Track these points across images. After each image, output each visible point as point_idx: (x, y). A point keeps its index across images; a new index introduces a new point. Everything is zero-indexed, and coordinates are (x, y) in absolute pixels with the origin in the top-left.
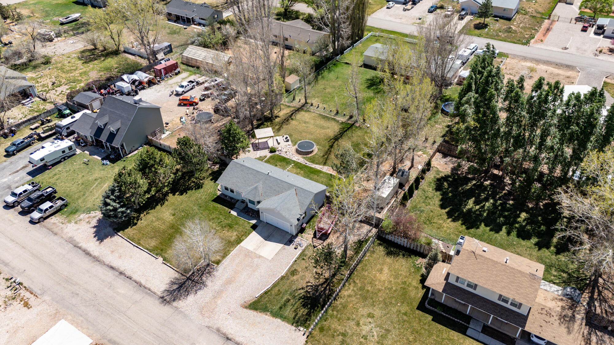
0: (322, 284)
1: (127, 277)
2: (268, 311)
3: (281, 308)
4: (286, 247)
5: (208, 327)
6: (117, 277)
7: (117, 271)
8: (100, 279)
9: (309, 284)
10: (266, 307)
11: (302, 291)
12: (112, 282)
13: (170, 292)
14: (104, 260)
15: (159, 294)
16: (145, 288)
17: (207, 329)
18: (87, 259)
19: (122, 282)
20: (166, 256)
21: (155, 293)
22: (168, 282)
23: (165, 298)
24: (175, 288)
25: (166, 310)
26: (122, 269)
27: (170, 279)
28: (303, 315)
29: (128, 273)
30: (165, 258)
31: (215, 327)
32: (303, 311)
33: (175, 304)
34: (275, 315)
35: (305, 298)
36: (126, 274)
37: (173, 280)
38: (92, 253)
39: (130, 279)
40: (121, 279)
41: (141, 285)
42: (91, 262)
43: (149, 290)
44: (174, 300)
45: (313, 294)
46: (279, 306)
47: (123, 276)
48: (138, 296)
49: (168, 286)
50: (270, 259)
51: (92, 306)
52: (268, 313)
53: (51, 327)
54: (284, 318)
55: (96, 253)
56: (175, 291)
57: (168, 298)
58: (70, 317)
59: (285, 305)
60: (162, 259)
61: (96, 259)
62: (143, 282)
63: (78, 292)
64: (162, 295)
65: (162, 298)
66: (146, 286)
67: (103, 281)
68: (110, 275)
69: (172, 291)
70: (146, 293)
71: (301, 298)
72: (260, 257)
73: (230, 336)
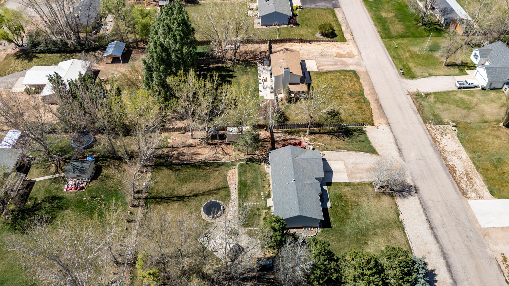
0: (334, 135)
1: (429, 222)
2: (370, 145)
3: (363, 141)
4: (327, 160)
5: (404, 160)
6: (436, 228)
7: (434, 232)
8: (448, 235)
9: (338, 139)
10: (369, 147)
11: (345, 140)
12: (441, 226)
13: (409, 192)
14: (438, 249)
15: (416, 196)
16: (423, 207)
17: (406, 160)
18: (451, 261)
19: (434, 221)
20: (395, 217)
21: (419, 198)
22: (406, 199)
23: (415, 191)
24: (405, 193)
25: (419, 184)
26: (430, 232)
27: (404, 200)
28: (357, 132)
29: (427, 225)
30: (397, 215)
31: (401, 158)
32: (355, 133)
33: (412, 184)
34: (369, 142)
35: (348, 136)
36: (429, 226)
37: (403, 199)
38: (445, 264)
39: (428, 220)
40: (435, 225)
41: (424, 210)
42: (449, 256)
43: (421, 203)
44: (411, 186)
45: (342, 135)
46: (363, 143)
47: (433, 225)
48: (430, 204)
49: (409, 197)
50: (343, 162)
51: (461, 221)
52: (371, 144)
53: (490, 228)
54: (367, 138)
55: (442, 261)
56: (406, 192)
57: (414, 190)
58: (477, 226)
59: (360, 141)
60: (400, 216)
61: (445, 256)
62: (421, 211)
63: (467, 238)
64: (415, 194)
65: (416, 193)
66: (421, 207)
67: (446, 232)
68: (440, 232)
69: (408, 192)
70: (424, 202)
71: (350, 138)
72: (346, 166)
73: (398, 150)
